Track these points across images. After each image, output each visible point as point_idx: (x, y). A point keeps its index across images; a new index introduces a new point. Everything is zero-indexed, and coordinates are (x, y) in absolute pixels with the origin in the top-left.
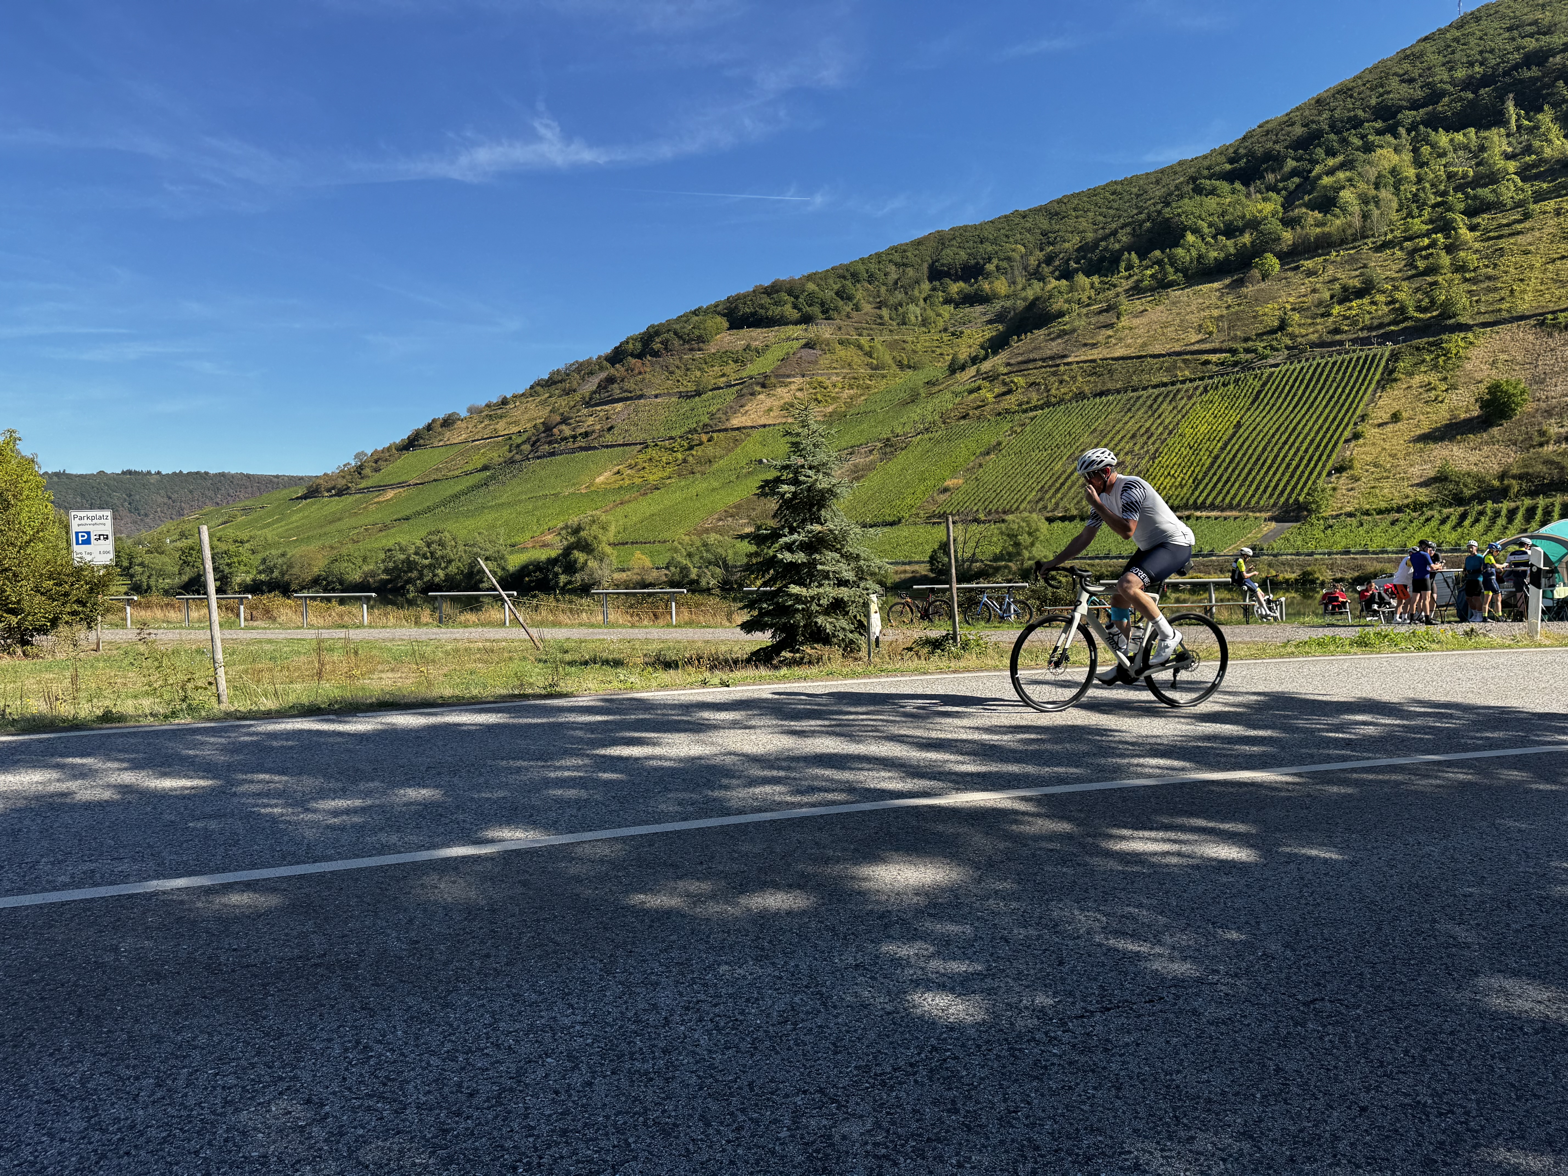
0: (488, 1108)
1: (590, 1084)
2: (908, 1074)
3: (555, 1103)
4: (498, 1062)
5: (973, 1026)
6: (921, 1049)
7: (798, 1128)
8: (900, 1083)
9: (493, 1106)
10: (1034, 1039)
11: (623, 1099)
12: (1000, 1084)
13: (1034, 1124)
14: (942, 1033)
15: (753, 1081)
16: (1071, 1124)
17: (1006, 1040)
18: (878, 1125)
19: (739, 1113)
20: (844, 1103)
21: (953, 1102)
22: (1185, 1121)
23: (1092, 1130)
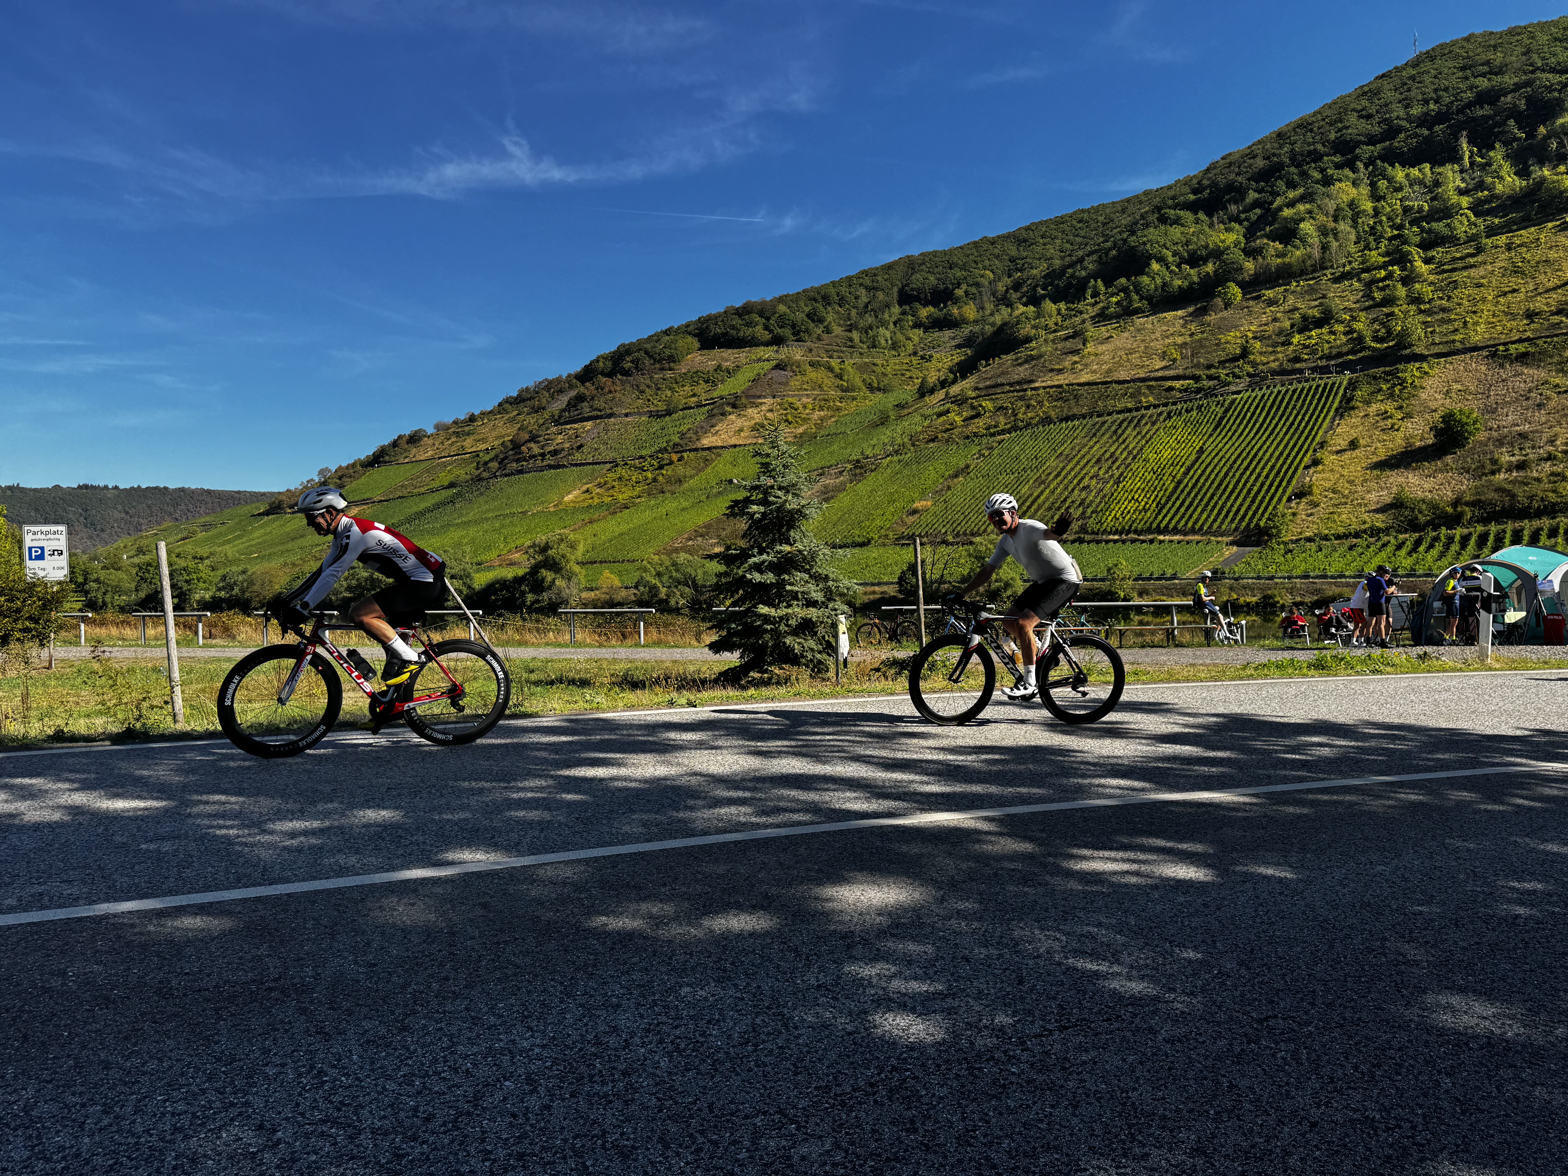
0: (445, 1133)
1: (548, 1107)
2: (867, 1094)
3: (513, 1126)
4: (454, 1086)
5: (933, 1046)
6: (881, 1070)
7: (757, 1149)
8: (860, 1103)
9: (449, 1130)
10: (993, 1058)
11: (582, 1122)
12: (959, 1103)
13: (991, 1143)
14: (902, 1053)
15: (713, 1103)
16: (1028, 1142)
17: (965, 1059)
18: (837, 1146)
19: (698, 1135)
20: (803, 1124)
21: (912, 1122)
22: (1140, 1138)
23: (1048, 1148)
